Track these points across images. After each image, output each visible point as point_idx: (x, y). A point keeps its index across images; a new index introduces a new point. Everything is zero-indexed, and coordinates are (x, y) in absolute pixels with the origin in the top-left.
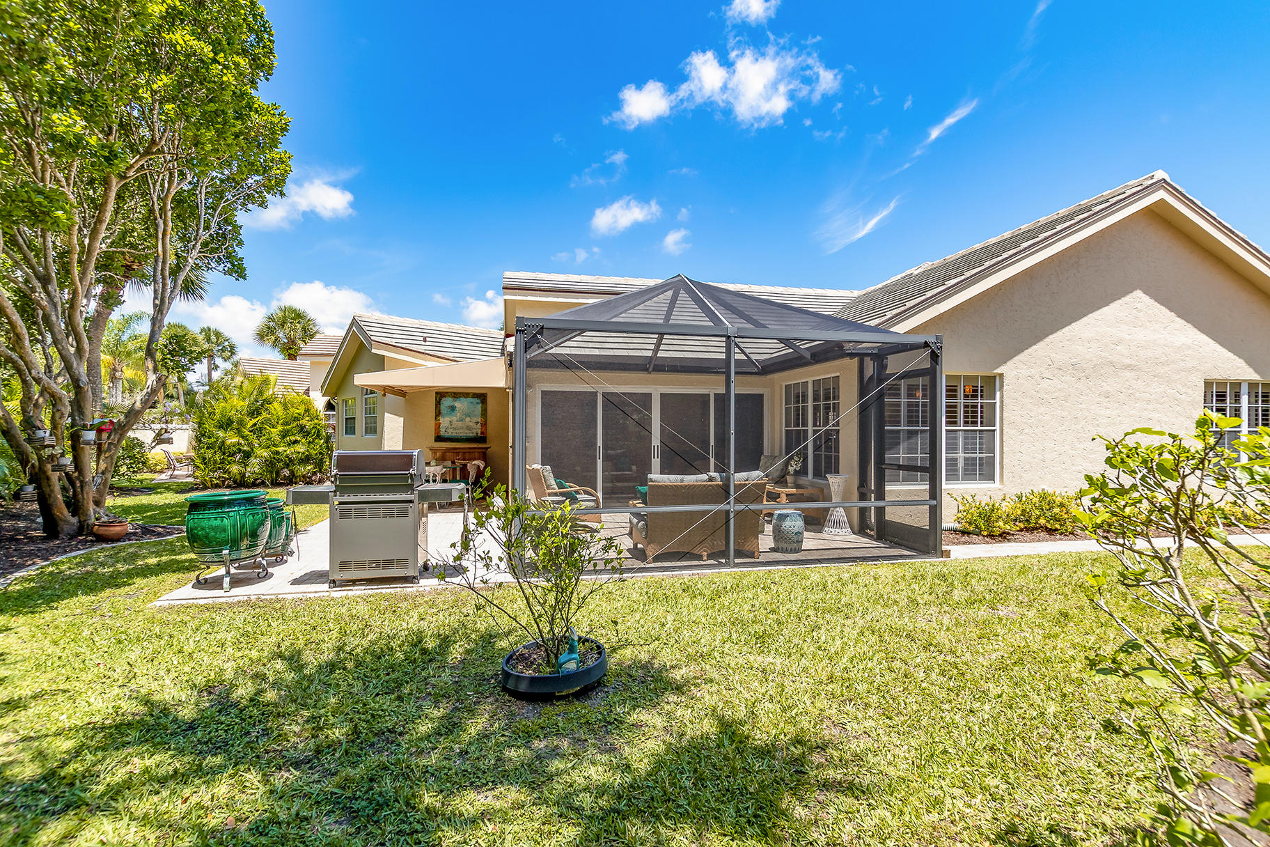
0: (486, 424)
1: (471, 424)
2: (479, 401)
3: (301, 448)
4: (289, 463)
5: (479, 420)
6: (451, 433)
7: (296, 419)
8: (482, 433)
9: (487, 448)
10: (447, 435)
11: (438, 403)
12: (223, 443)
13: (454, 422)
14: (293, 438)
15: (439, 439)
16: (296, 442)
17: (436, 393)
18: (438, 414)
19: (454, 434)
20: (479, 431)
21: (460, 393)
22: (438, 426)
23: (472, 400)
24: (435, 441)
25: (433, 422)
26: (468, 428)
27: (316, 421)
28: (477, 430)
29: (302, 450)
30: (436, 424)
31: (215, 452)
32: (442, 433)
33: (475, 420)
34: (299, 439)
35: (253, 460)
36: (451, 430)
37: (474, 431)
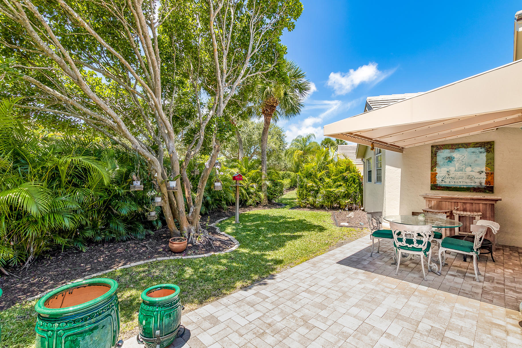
0: (492, 174)
1: (473, 174)
2: (483, 150)
3: (342, 190)
4: (337, 198)
5: (484, 169)
6: (448, 182)
7: (341, 172)
8: (487, 182)
9: (496, 200)
10: (443, 184)
11: (434, 155)
12: (306, 185)
13: (451, 173)
14: (339, 183)
15: (435, 187)
16: (340, 185)
17: (432, 146)
18: (434, 164)
19: (453, 184)
20: (484, 181)
21: (459, 144)
22: (434, 176)
23: (473, 149)
24: (432, 189)
25: (429, 172)
26: (470, 177)
27: (353, 173)
28: (481, 180)
29: (343, 191)
30: (432, 174)
31: (303, 190)
32: (439, 182)
33: (478, 169)
34: (342, 184)
35: (319, 195)
36: (449, 180)
37: (477, 181)
